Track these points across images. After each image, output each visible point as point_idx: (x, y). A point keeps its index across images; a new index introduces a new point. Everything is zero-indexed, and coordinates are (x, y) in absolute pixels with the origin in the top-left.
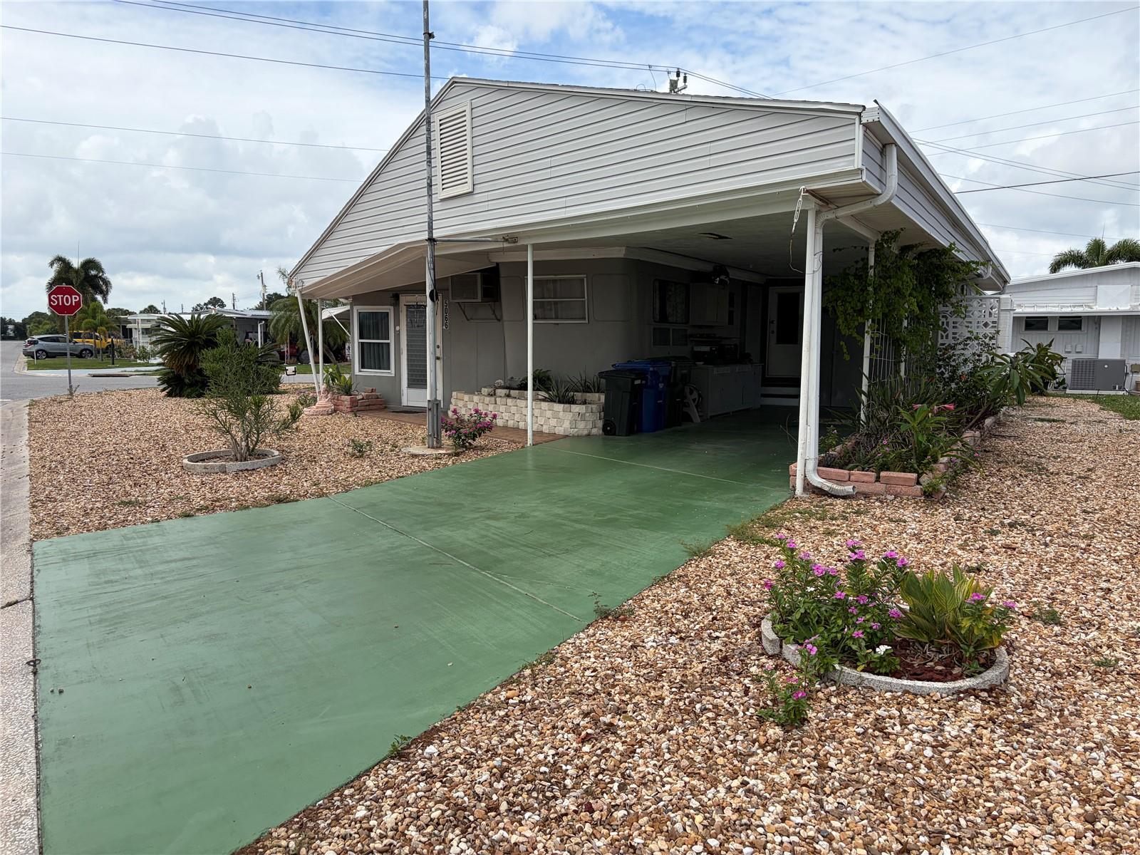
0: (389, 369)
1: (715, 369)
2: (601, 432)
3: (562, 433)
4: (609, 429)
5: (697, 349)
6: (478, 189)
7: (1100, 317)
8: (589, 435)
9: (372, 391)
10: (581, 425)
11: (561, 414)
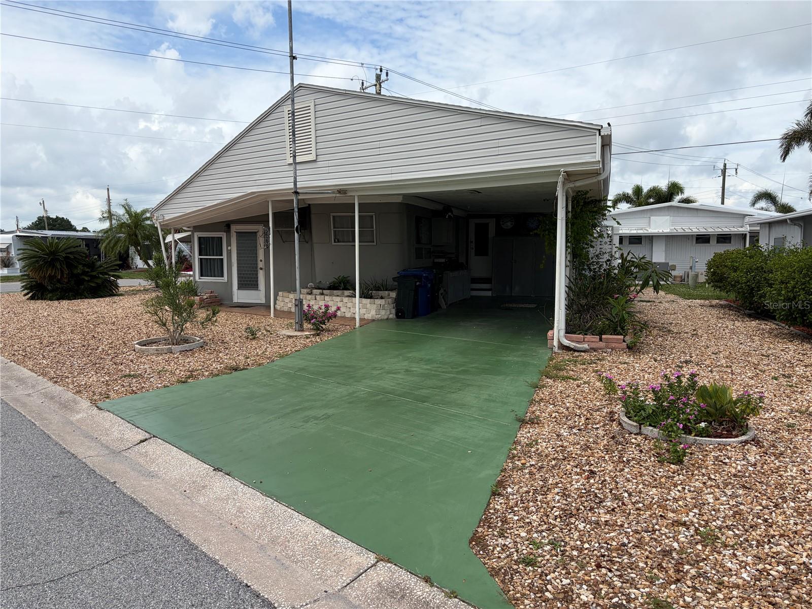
0: (223, 277)
1: (451, 274)
2: (395, 316)
3: (370, 318)
4: (401, 314)
5: (437, 260)
6: (320, 158)
7: (652, 236)
8: (387, 319)
9: (211, 292)
10: (383, 312)
11: (369, 305)
